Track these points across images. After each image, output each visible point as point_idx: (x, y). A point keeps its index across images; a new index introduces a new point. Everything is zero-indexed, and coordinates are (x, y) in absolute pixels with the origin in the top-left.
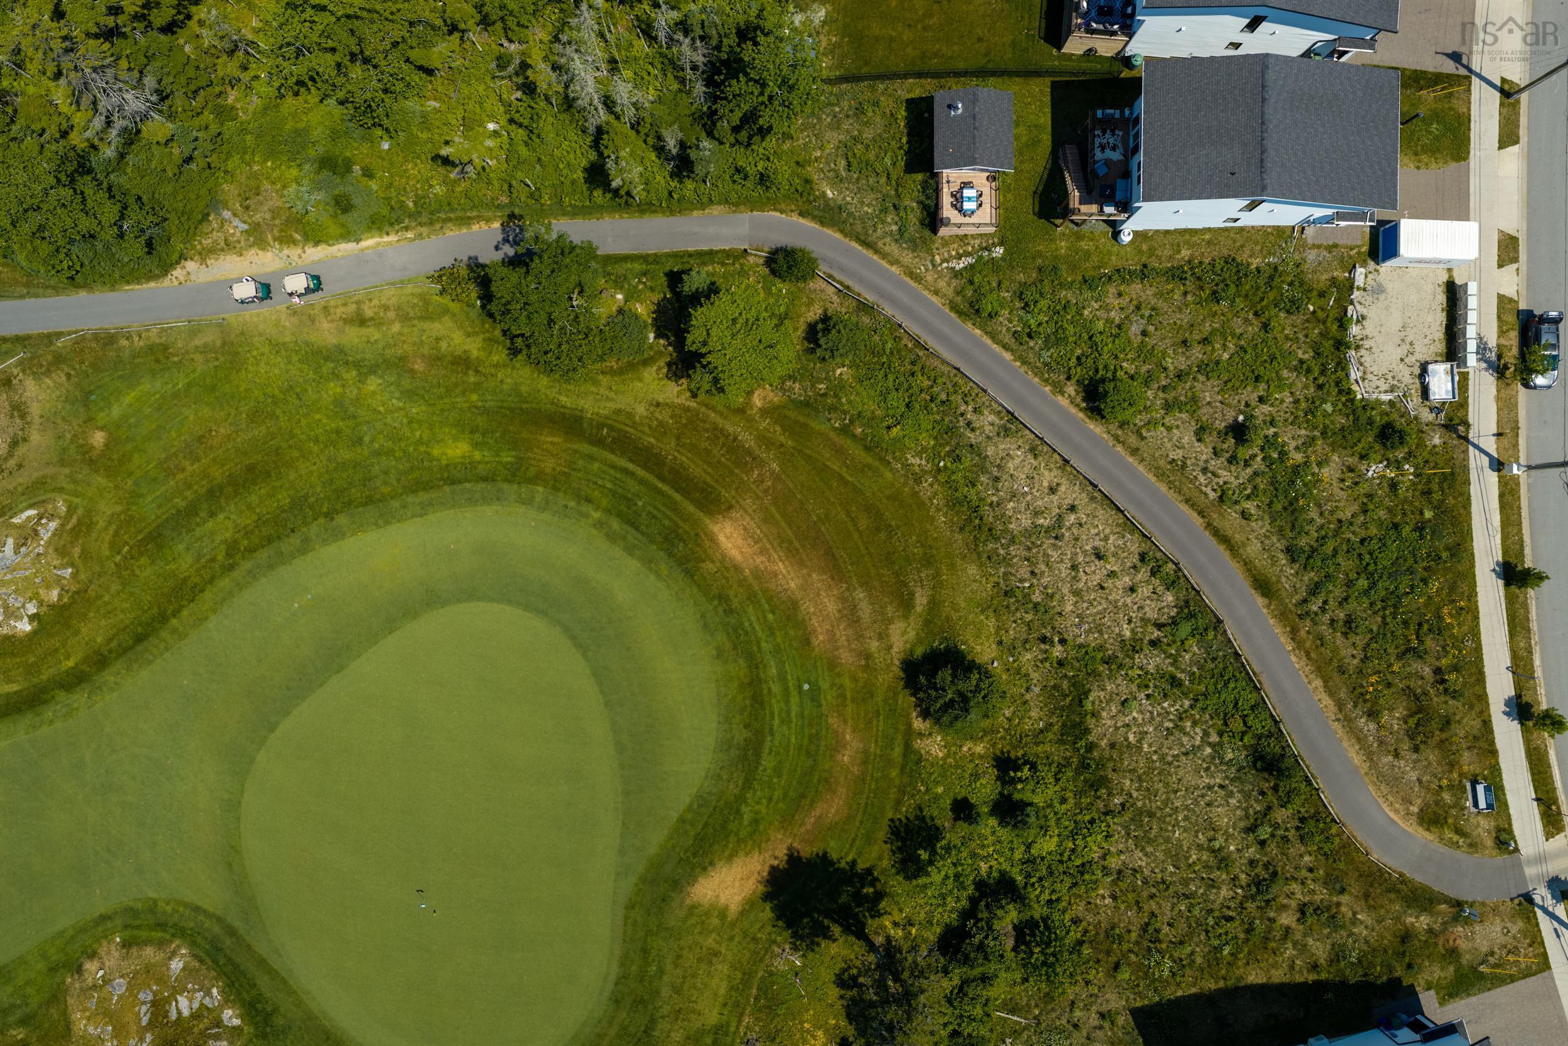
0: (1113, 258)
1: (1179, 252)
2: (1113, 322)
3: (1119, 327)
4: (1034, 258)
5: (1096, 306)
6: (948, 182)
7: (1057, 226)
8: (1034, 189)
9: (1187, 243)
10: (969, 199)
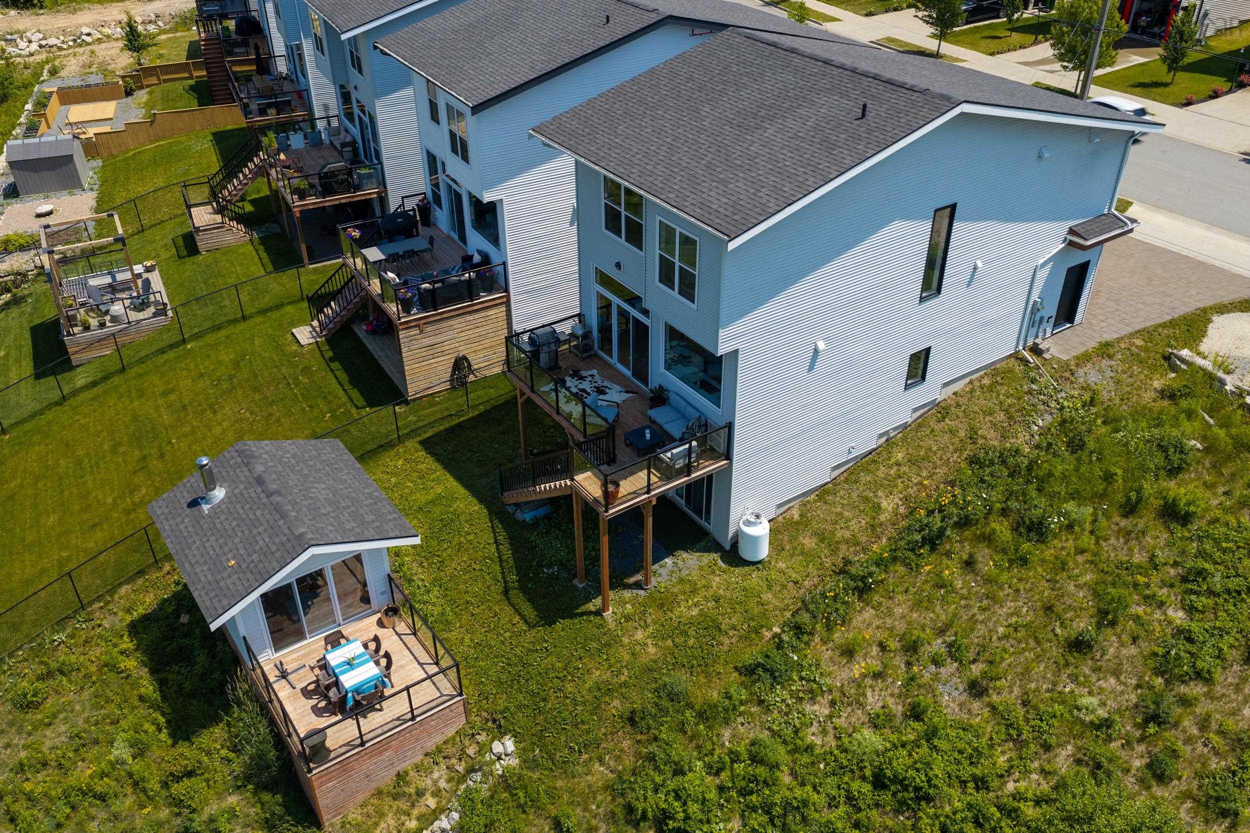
0: (767, 596)
1: (878, 508)
2: (890, 717)
3: (916, 713)
4: (596, 709)
5: (821, 709)
6: (284, 675)
7: (598, 613)
8: (500, 587)
9: (877, 485)
10: (350, 664)
